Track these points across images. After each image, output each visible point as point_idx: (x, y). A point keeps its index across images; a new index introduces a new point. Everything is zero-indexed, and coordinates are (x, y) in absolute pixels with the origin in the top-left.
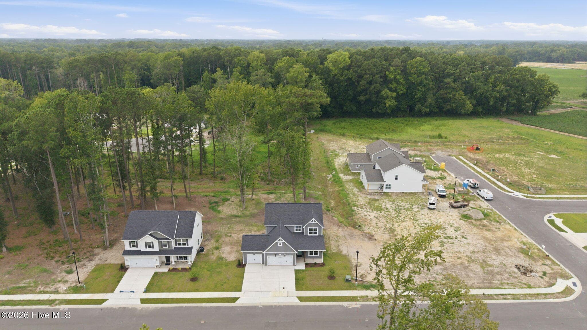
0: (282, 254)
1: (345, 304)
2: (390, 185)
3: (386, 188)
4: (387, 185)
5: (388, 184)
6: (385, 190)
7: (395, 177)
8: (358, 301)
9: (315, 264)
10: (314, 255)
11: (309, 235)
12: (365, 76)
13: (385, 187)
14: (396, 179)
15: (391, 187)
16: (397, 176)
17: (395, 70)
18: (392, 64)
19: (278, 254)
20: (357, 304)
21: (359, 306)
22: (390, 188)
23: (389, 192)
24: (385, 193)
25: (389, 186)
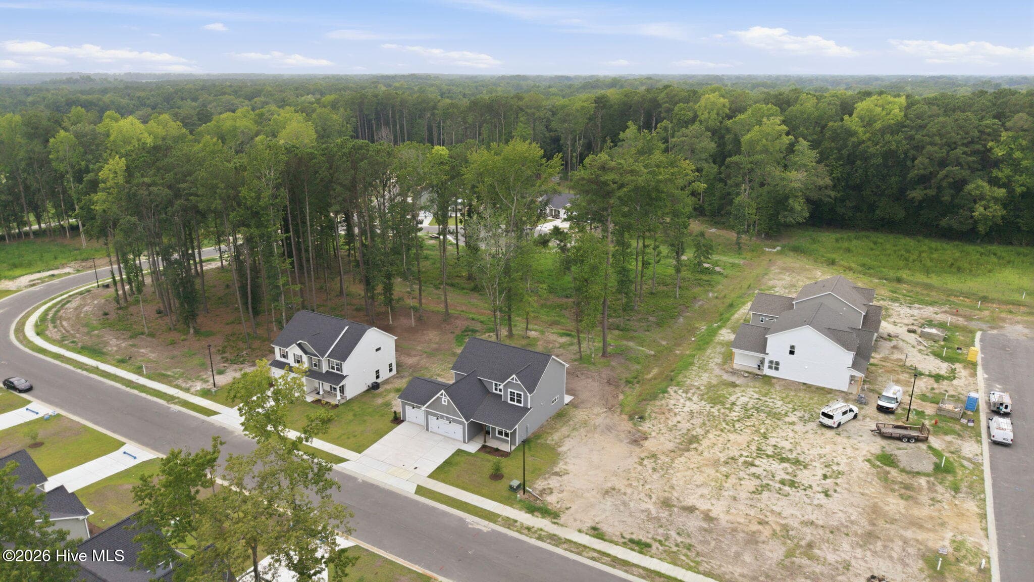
0: (448, 419)
1: (469, 518)
2: (777, 363)
3: (770, 367)
4: (771, 362)
5: (775, 360)
6: (767, 371)
7: (788, 349)
8: (495, 522)
9: (497, 450)
10: (503, 437)
11: (509, 402)
12: (929, 148)
13: (766, 364)
14: (792, 353)
15: (780, 367)
16: (793, 347)
17: (1015, 139)
18: (1008, 124)
19: (442, 417)
20: (484, 526)
21: (485, 530)
22: (777, 369)
23: (774, 378)
24: (765, 376)
25: (775, 365)
